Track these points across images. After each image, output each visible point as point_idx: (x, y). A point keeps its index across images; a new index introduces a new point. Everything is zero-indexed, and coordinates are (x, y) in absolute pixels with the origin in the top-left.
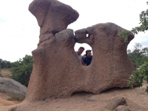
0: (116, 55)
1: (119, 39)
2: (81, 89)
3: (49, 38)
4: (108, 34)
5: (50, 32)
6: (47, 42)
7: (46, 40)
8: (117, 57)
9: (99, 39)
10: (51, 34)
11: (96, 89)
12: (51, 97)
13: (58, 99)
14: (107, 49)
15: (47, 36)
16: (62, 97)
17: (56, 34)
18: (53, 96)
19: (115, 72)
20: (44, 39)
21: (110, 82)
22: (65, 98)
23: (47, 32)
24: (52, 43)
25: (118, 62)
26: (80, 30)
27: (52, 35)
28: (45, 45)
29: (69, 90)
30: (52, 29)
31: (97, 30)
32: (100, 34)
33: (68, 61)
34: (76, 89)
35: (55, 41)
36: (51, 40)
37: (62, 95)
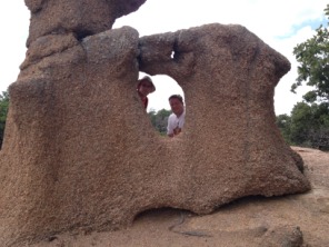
0: (255, 112)
1: (262, 71)
2: (161, 202)
3: (64, 49)
4: (237, 54)
5: (67, 31)
6: (57, 59)
7: (53, 53)
8: (258, 117)
9: (213, 66)
10: (70, 38)
11: (202, 201)
12: (71, 228)
13: (94, 234)
14: (234, 95)
15: (57, 42)
16: (109, 226)
17: (86, 39)
18: (78, 224)
19: (254, 156)
20: (47, 51)
21: (242, 183)
22: (116, 229)
23: (59, 29)
24: (74, 65)
25: (261, 129)
26: (158, 36)
27: (75, 40)
28: (51, 67)
29: (127, 206)
30: (75, 22)
31: (207, 42)
32: (216, 52)
33: (123, 122)
34: (147, 201)
35: (83, 60)
36: (70, 55)
37: (109, 222)
